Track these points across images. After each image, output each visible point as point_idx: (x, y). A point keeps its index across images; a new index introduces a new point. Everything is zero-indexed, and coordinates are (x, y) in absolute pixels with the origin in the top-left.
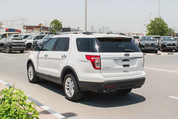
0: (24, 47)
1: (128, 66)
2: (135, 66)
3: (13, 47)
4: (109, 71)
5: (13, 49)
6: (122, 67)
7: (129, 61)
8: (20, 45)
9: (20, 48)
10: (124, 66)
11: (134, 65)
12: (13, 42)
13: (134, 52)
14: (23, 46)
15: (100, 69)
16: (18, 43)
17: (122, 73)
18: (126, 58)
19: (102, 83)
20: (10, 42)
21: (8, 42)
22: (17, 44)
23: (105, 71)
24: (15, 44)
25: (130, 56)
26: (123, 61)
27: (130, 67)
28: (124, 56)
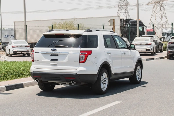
1: (56, 60)
2: (65, 61)
4: (39, 63)
6: (50, 61)
7: (58, 55)
10: (52, 60)
12: (170, 43)
13: (67, 47)
17: (49, 66)
18: (54, 52)
19: (32, 73)
23: (36, 63)
25: (57, 51)
26: (51, 55)
27: (58, 61)
28: (51, 51)
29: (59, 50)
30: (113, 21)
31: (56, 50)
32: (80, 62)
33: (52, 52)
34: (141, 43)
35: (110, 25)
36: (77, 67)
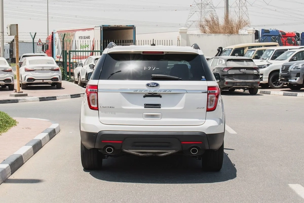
0: (254, 79)
1: (158, 106)
2: (179, 107)
3: (227, 80)
4: (115, 114)
5: (226, 85)
6: (143, 108)
7: (161, 97)
8: (244, 76)
9: (242, 83)
10: (147, 106)
11: (175, 105)
12: (227, 68)
13: (181, 80)
14: (252, 77)
15: (97, 109)
16: (239, 68)
17: (142, 119)
18: (152, 90)
19: (97, 134)
20: (221, 68)
21: (219, 68)
22: (237, 72)
23: (106, 113)
24: (230, 72)
25: (161, 88)
26: (144, 97)
27: (161, 108)
28: (146, 88)
29: (164, 85)
30: (16, 26)
31: (157, 85)
32: (208, 110)
33: (149, 90)
34: (43, 67)
35: (11, 35)
36: (201, 120)
